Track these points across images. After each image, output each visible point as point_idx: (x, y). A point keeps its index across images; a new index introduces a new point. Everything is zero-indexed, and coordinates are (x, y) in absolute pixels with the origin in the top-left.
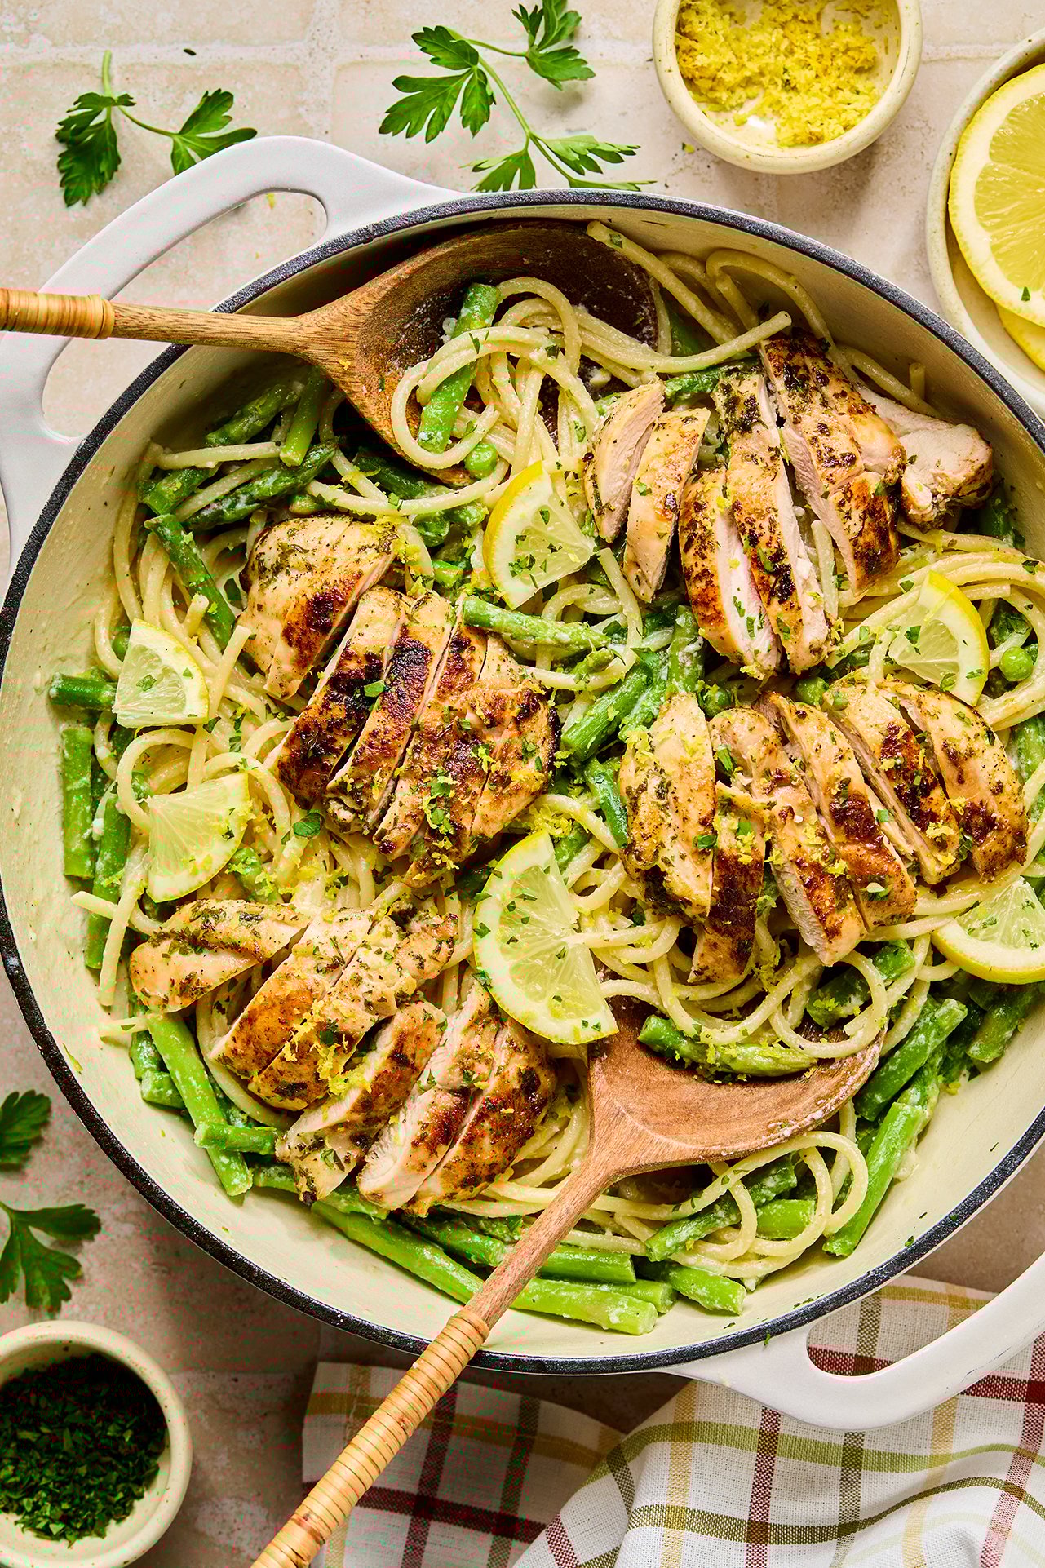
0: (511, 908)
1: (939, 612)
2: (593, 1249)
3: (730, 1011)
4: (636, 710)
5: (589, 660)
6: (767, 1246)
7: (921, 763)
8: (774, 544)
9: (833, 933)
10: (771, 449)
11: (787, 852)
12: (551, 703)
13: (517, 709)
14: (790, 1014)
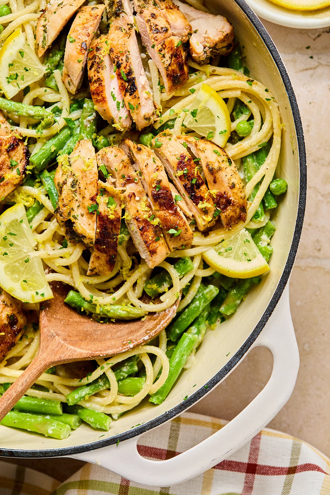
0: (5, 239)
1: (206, 102)
2: (44, 399)
3: (109, 290)
4: (65, 147)
5: (43, 123)
6: (122, 399)
7: (196, 173)
8: (128, 68)
9: (153, 252)
10: (128, 24)
11: (132, 214)
12: (26, 143)
13: (8, 145)
14: (136, 291)
